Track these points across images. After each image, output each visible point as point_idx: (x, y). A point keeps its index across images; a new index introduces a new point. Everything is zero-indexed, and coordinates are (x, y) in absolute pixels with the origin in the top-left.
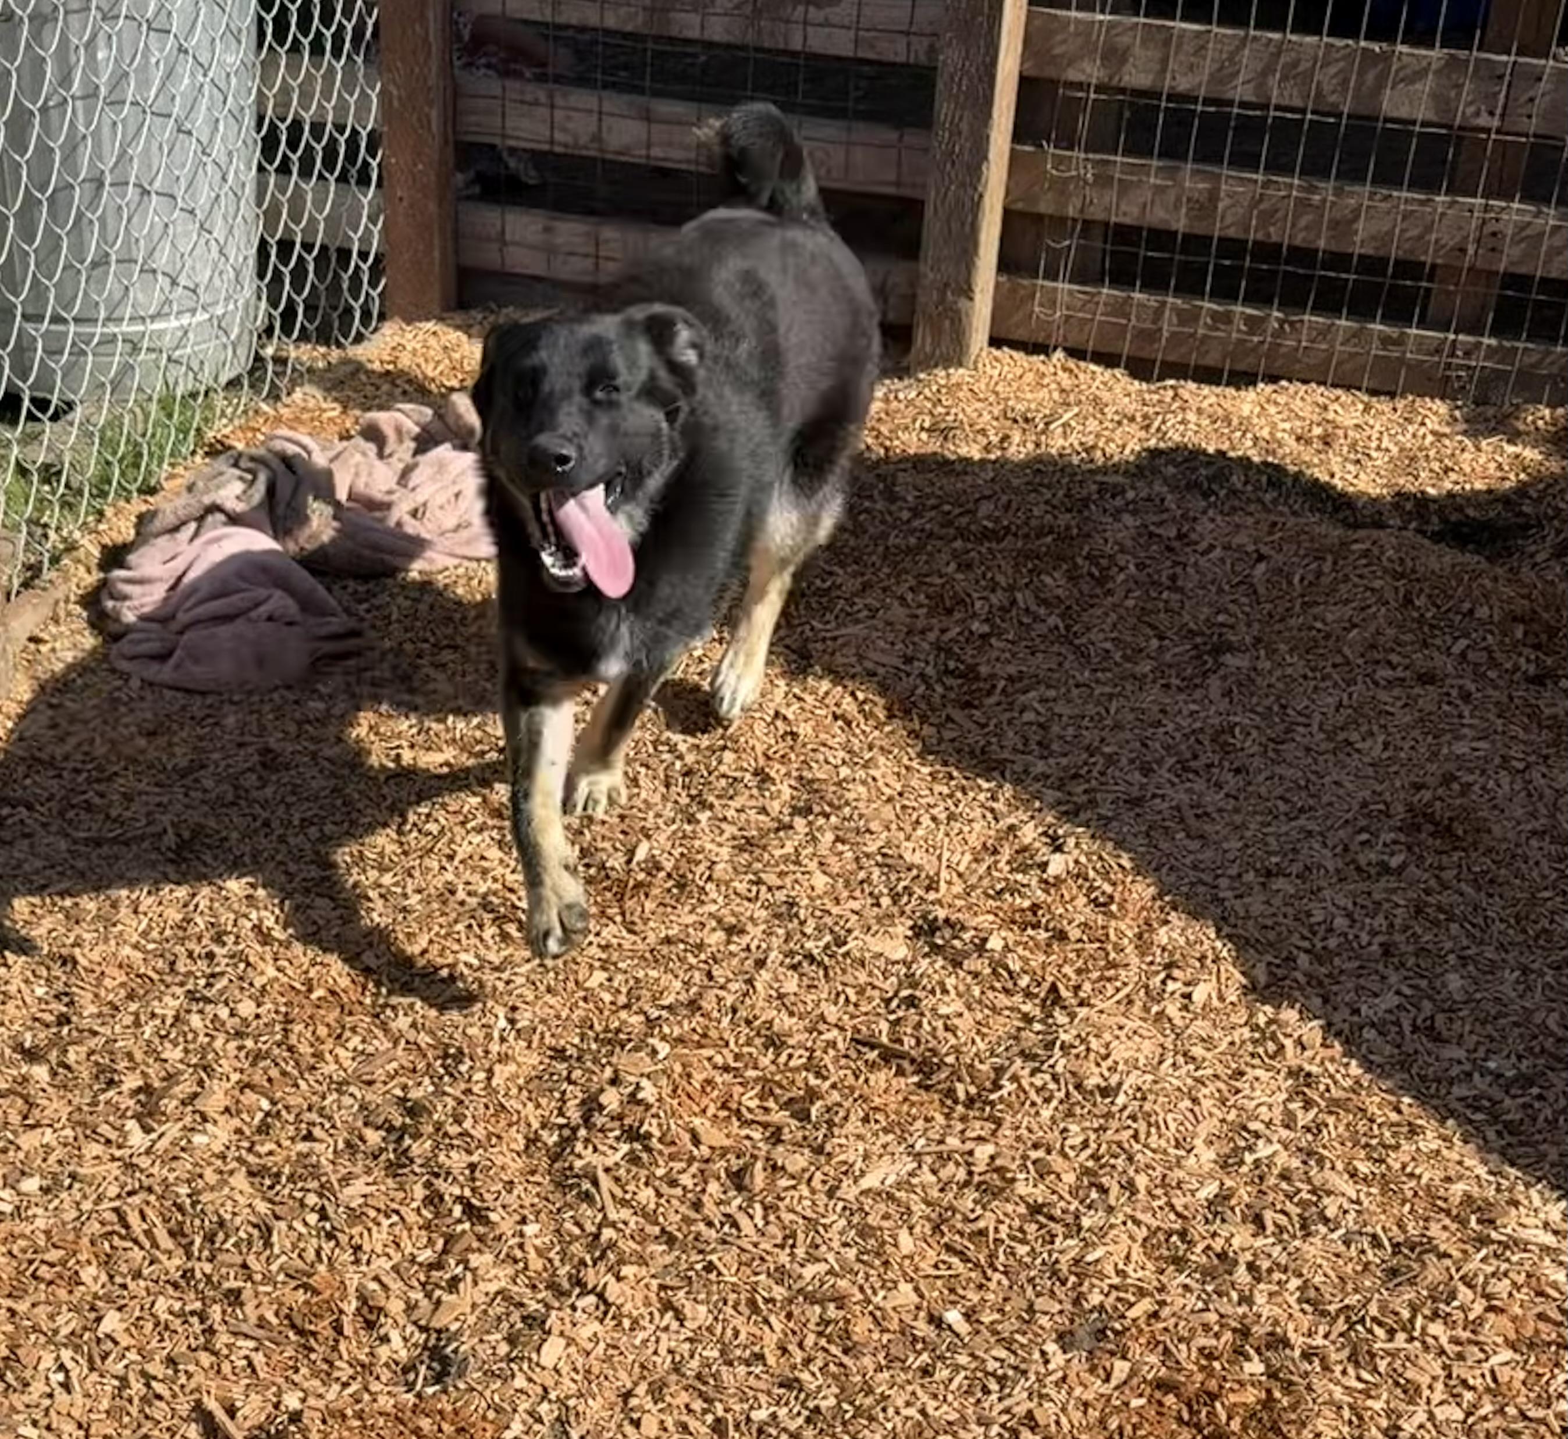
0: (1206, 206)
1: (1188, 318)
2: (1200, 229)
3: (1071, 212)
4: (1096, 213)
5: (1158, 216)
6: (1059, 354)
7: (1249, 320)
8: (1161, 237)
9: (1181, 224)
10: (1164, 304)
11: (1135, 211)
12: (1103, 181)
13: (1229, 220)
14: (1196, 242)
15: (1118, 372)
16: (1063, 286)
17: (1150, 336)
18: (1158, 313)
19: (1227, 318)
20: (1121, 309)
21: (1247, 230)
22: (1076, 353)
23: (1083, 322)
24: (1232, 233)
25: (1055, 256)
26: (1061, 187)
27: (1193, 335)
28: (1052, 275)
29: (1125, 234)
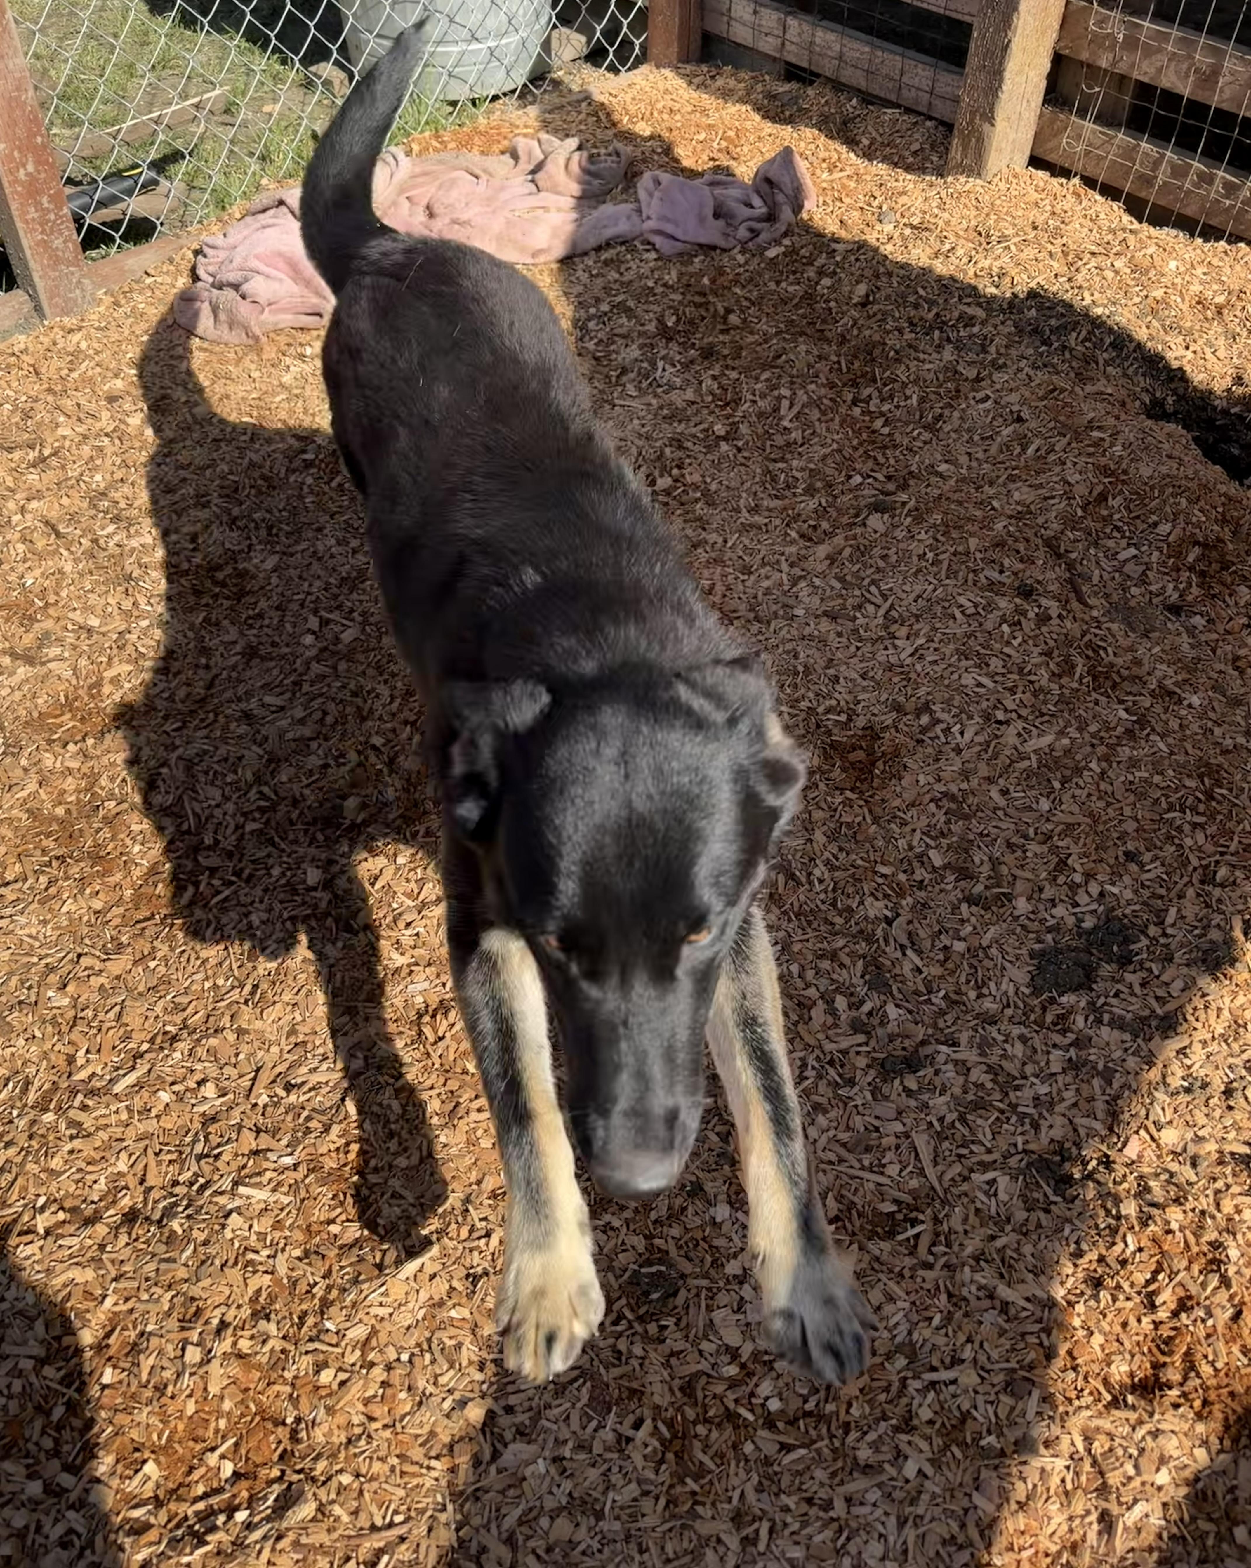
0: (1209, 78)
1: (1179, 172)
2: (1200, 97)
3: (1104, 64)
4: (1122, 68)
5: (1169, 81)
6: (1076, 181)
7: (1227, 185)
8: (1171, 99)
9: (1186, 89)
10: (1163, 156)
11: (1152, 71)
12: (1131, 43)
13: (1225, 96)
14: (1197, 109)
15: (1115, 205)
16: (1089, 126)
17: (1147, 181)
18: (1157, 164)
19: (1209, 180)
20: (1129, 153)
21: (1240, 106)
22: (1090, 182)
23: (1100, 158)
24: (1225, 106)
25: (1088, 99)
26: (1098, 41)
27: (1180, 188)
28: (1082, 113)
29: (1145, 90)
